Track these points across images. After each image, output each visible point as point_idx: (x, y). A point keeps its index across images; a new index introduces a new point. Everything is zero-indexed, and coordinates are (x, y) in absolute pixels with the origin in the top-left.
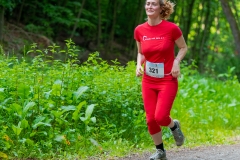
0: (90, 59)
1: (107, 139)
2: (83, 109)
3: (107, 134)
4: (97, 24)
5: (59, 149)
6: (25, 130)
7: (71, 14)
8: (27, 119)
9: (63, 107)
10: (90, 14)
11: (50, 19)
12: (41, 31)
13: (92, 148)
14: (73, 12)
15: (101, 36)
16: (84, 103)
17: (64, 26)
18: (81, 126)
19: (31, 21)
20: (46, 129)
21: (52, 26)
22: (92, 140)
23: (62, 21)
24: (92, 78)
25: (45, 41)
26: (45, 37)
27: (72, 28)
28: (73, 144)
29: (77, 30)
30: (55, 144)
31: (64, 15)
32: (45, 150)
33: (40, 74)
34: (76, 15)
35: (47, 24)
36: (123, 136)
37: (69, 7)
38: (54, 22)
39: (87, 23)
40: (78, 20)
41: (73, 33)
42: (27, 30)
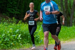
0: (19, 22)
1: (24, 43)
2: (18, 36)
3: (24, 42)
4: (21, 13)
5: (12, 47)
6: (2, 42)
7: (14, 10)
8: (3, 39)
9: (12, 35)
10: (19, 10)
11: (9, 12)
12: (6, 15)
13: (20, 46)
14: (15, 10)
15: (22, 16)
16: (18, 34)
17: (12, 13)
18: (17, 40)
19: (4, 12)
20: (8, 41)
21: (9, 14)
22: (20, 44)
23: (12, 12)
24: (20, 27)
25: (7, 18)
26: (7, 17)
27: (14, 14)
28: (15, 45)
29: (16, 15)
30: (11, 45)
31: (12, 11)
32: (8, 47)
33: (6, 27)
34: (15, 11)
35: (8, 13)
36: (29, 43)
37: (14, 9)
38: (10, 13)
39: (18, 12)
40: (16, 12)
41: (15, 15)
42: (3, 15)
